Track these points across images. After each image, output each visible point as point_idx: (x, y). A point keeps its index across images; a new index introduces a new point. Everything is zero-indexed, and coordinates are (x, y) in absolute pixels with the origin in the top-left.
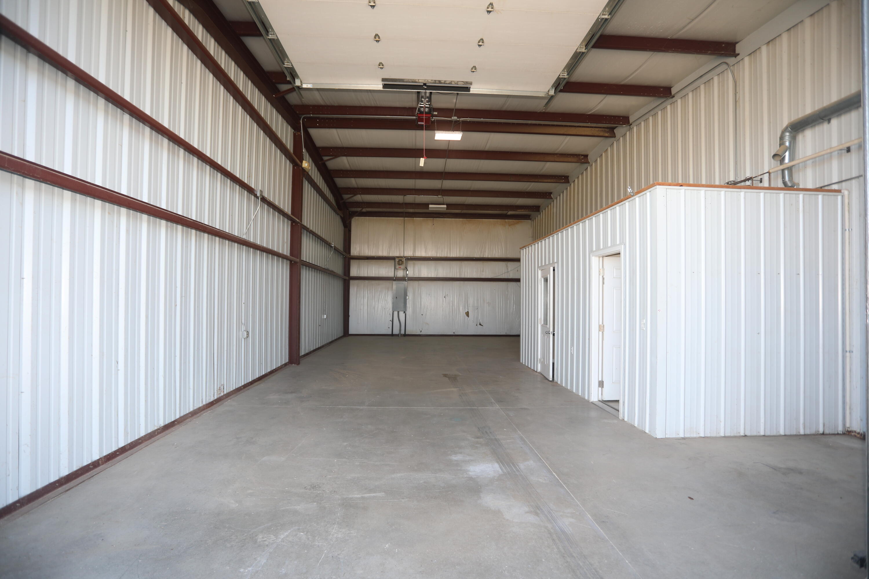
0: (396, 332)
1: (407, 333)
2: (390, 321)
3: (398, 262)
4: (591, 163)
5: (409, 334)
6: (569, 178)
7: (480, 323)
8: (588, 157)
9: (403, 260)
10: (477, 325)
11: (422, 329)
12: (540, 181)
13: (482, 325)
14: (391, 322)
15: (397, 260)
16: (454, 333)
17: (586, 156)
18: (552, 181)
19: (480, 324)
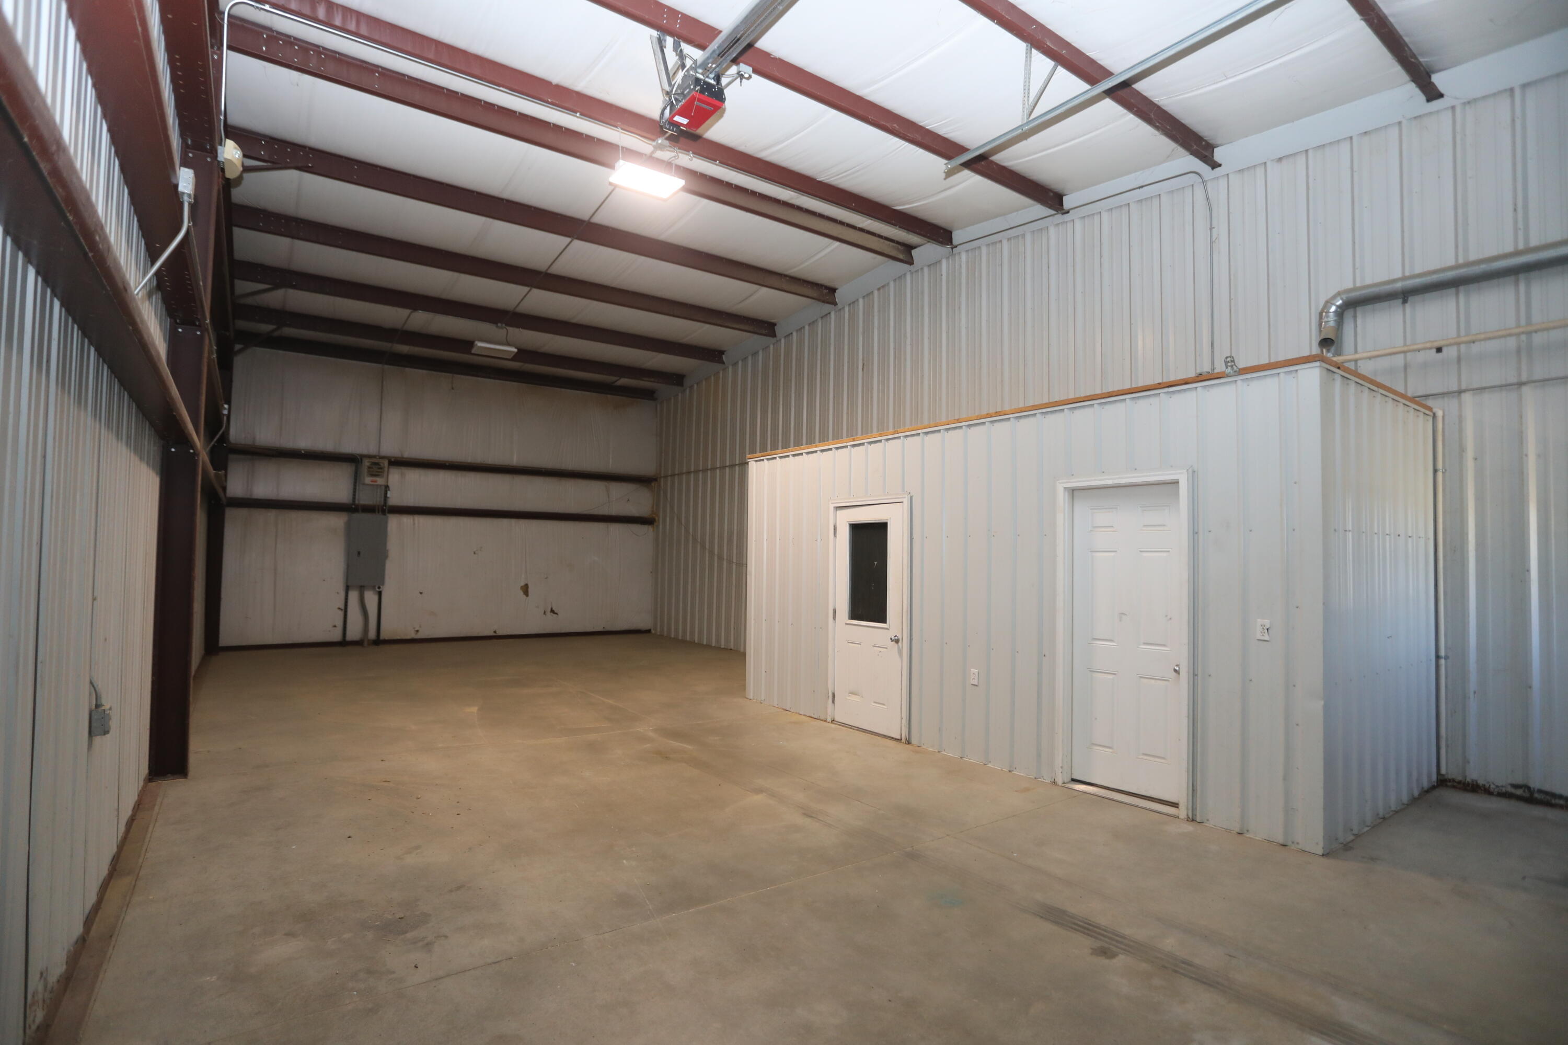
0: (354, 632)
1: (384, 635)
2: (339, 608)
3: (369, 468)
4: (839, 306)
5: (386, 639)
6: (776, 327)
7: (552, 609)
8: (835, 292)
9: (382, 465)
10: (545, 613)
11: (420, 627)
12: (726, 324)
13: (556, 614)
14: (341, 613)
15: (366, 463)
16: (495, 632)
17: (833, 290)
18: (746, 328)
19: (552, 611)
